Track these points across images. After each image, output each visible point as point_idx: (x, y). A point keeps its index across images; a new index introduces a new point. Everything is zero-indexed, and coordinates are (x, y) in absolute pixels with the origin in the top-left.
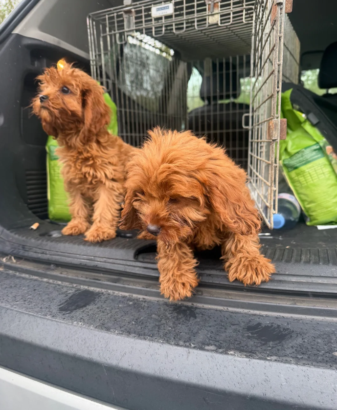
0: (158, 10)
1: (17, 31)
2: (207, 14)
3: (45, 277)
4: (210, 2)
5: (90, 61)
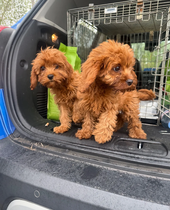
0: (108, 10)
1: (35, 18)
2: (136, 14)
3: (63, 156)
4: (138, 8)
5: (67, 35)
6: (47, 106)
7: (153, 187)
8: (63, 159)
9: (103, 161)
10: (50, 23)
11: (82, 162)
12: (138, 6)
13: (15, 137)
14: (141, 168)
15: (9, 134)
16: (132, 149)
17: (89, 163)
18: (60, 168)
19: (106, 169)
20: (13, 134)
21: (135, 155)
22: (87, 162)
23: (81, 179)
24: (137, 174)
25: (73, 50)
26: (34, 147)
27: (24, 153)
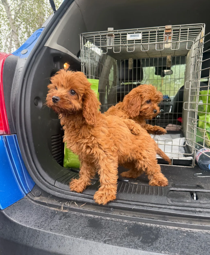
0: (131, 36)
1: (47, 44)
2: (164, 42)
3: (108, 217)
4: (166, 36)
5: (81, 63)
8: (109, 220)
9: (160, 219)
10: (63, 50)
11: (133, 223)
12: (166, 33)
13: (34, 196)
14: (205, 223)
15: (27, 193)
16: (187, 201)
17: (142, 223)
18: (110, 233)
19: (164, 228)
20: (32, 192)
21: (196, 209)
22: (139, 222)
23: (141, 244)
24: (201, 230)
25: (94, 83)
26: (65, 208)
27: (54, 216)
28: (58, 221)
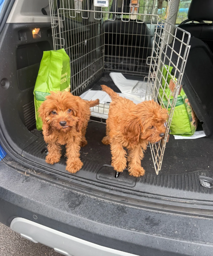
2: (130, 13)
3: (54, 184)
4: (132, 6)
6: (35, 117)
7: (119, 214)
9: (86, 191)
11: (70, 190)
13: (8, 161)
15: (2, 158)
16: (110, 178)
17: (75, 191)
19: (88, 197)
20: (6, 158)
21: (110, 187)
22: (73, 190)
23: (68, 208)
24: (110, 201)
25: (58, 57)
26: (27, 173)
27: (19, 179)
28: (21, 183)
